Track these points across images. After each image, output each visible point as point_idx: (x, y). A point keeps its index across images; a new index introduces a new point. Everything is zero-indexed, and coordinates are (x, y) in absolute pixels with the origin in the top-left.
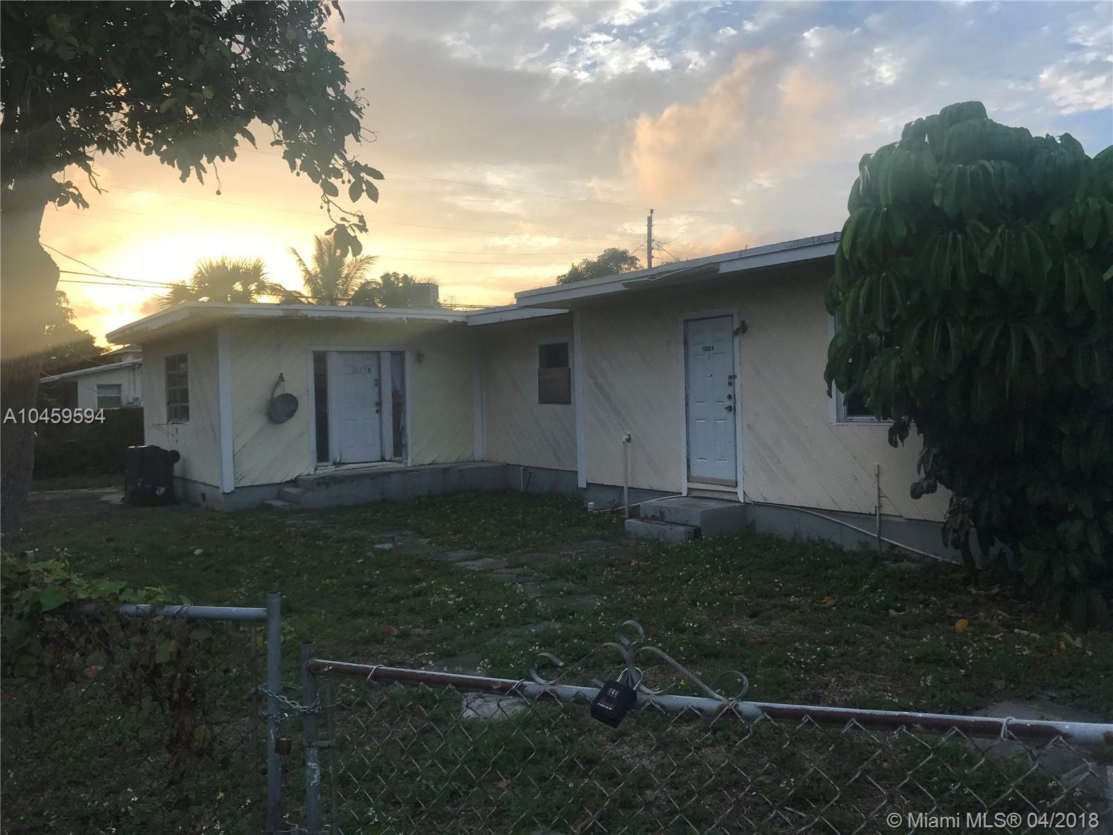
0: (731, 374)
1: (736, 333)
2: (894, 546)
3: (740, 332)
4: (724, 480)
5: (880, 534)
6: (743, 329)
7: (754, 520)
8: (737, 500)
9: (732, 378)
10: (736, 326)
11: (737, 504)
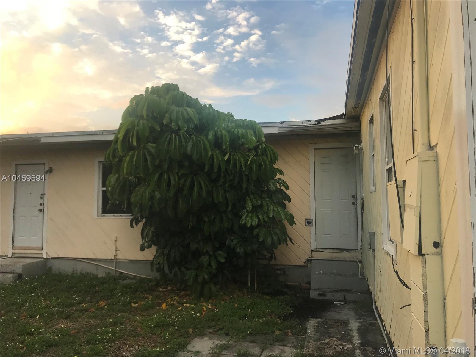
0: (42, 193)
1: (46, 173)
2: (122, 273)
3: (49, 172)
4: (35, 247)
5: (115, 269)
6: (50, 171)
7: (51, 267)
8: (42, 257)
9: (43, 195)
10: (47, 169)
11: (42, 259)
